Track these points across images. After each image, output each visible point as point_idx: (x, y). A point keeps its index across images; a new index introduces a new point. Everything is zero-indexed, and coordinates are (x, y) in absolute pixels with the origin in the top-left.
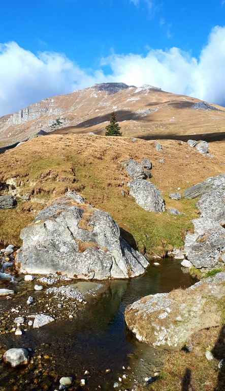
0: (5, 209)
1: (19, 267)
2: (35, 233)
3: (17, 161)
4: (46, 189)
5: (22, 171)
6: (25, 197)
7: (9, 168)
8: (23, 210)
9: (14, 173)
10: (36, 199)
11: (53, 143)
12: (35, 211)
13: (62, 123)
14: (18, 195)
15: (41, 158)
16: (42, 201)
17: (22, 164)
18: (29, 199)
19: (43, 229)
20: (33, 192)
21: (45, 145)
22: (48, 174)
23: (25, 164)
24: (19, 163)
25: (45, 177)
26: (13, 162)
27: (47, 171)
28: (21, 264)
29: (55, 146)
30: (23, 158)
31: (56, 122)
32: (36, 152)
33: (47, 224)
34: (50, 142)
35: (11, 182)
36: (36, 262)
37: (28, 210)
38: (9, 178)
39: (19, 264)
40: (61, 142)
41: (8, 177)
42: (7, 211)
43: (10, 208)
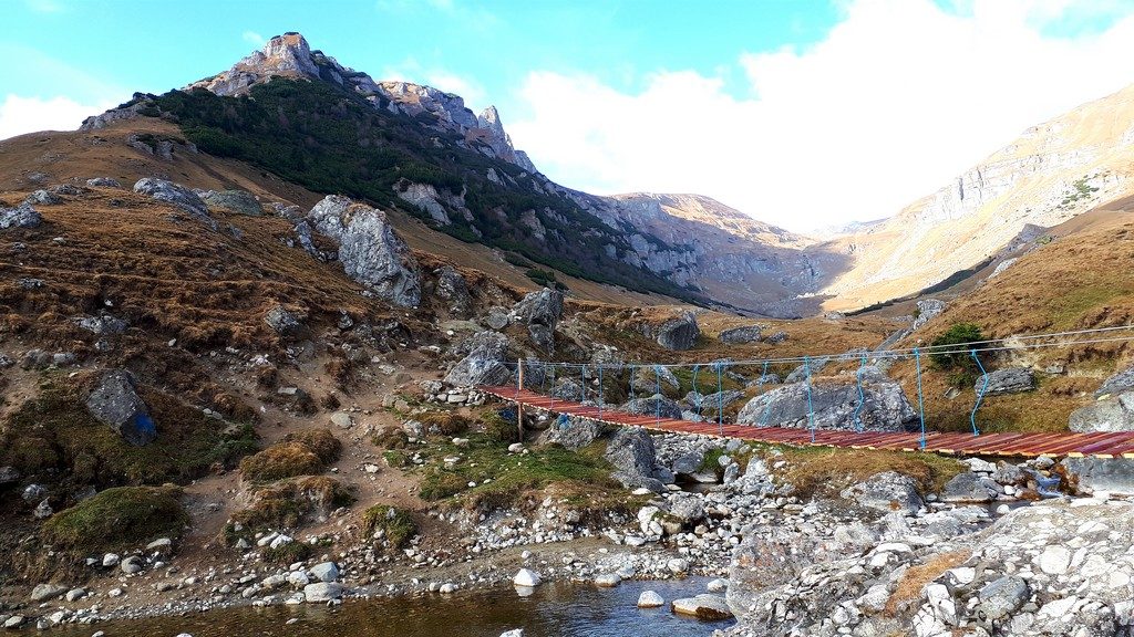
0: (1015, 393)
1: (1076, 483)
2: (1100, 418)
3: (1019, 299)
4: (1104, 348)
5: (1034, 317)
6: (1055, 369)
7: (1003, 317)
8: (1057, 393)
9: (1017, 323)
10: (1080, 372)
11: (1100, 248)
12: (1084, 394)
13: (1095, 190)
14: (1037, 367)
15: (1076, 285)
16: (1098, 374)
17: (1032, 303)
18: (1064, 373)
19: (1120, 410)
20: (1071, 356)
21: (1082, 256)
22: (1100, 318)
23: (1040, 303)
24: (1023, 302)
25: (1095, 324)
26: (1008, 302)
27: (1099, 309)
28: (1080, 477)
29: (1107, 252)
30: (1031, 290)
31: (1074, 192)
32: (1061, 273)
33: (1125, 401)
34: (1094, 246)
35: (1014, 342)
36: (1112, 472)
37: (1066, 393)
38: (1008, 335)
39: (1075, 476)
40: (1122, 242)
41: (1004, 332)
42: (1020, 396)
43: (1027, 391)
